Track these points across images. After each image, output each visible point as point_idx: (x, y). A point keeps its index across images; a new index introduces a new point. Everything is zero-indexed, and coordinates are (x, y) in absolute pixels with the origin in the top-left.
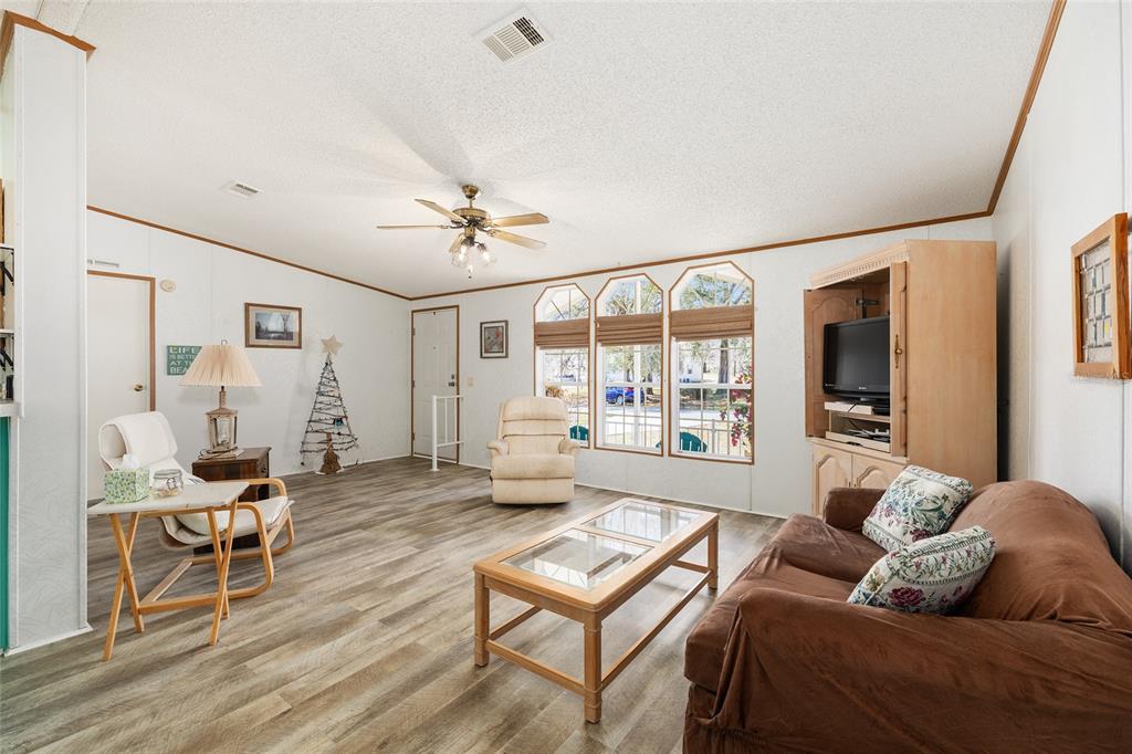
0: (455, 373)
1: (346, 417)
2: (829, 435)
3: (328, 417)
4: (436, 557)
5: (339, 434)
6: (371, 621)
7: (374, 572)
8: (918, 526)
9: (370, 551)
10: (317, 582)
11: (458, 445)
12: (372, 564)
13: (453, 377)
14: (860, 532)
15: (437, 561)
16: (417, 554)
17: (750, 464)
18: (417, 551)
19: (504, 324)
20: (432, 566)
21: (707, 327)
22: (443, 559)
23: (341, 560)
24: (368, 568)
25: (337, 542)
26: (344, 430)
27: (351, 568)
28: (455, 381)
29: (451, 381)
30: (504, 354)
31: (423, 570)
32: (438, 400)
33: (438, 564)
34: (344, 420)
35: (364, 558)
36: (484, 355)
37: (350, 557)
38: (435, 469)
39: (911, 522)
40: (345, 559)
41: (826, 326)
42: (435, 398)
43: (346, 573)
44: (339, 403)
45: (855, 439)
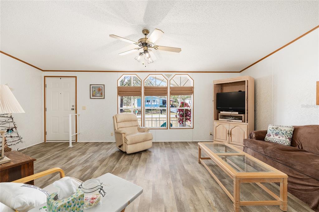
0: (74, 104)
1: (15, 128)
2: (219, 119)
3: (4, 128)
5: (11, 137)
8: (289, 137)
11: (76, 135)
13: (73, 106)
14: (264, 140)
17: (192, 128)
19: (103, 86)
21: (181, 92)
26: (14, 134)
28: (74, 108)
29: (72, 108)
30: (103, 97)
32: (71, 116)
34: (14, 129)
36: (92, 97)
38: (71, 146)
39: (286, 136)
41: (217, 93)
42: (71, 115)
44: (11, 120)
45: (230, 120)
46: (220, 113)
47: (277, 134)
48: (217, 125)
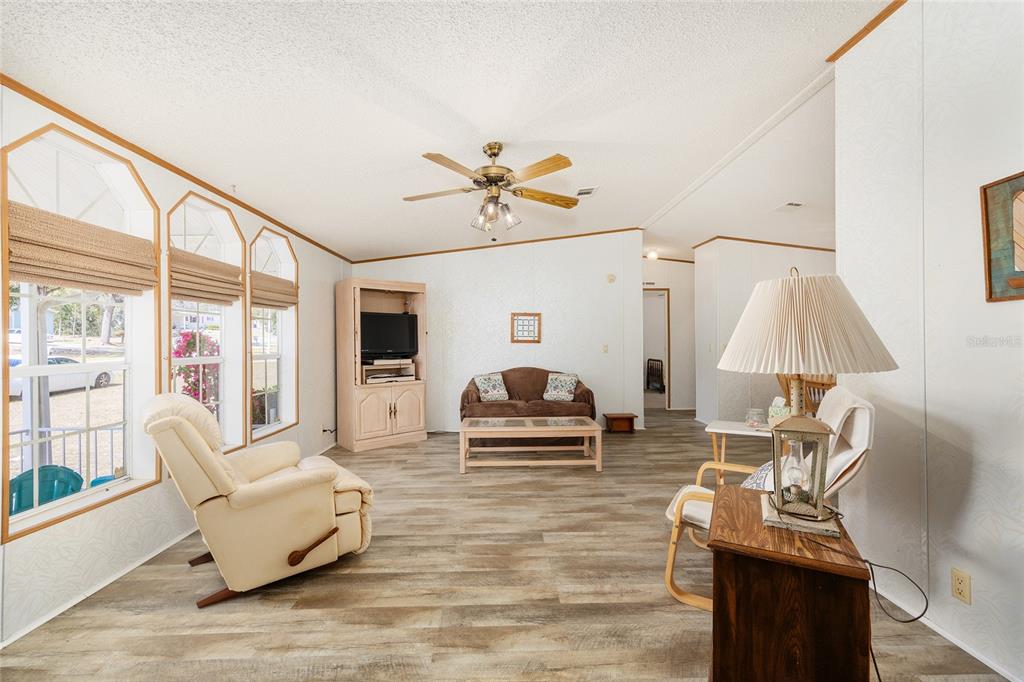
4: (545, 521)
7: (602, 528)
9: (584, 554)
10: (652, 537)
12: (595, 536)
15: (547, 518)
16: (548, 531)
18: (545, 534)
20: (558, 515)
22: (542, 517)
23: (619, 553)
24: (604, 533)
25: (607, 588)
27: (618, 539)
33: (551, 515)
35: (597, 546)
37: (609, 553)
40: (614, 553)
43: (624, 536)
45: (390, 379)
46: (372, 364)
47: (494, 387)
48: (364, 396)
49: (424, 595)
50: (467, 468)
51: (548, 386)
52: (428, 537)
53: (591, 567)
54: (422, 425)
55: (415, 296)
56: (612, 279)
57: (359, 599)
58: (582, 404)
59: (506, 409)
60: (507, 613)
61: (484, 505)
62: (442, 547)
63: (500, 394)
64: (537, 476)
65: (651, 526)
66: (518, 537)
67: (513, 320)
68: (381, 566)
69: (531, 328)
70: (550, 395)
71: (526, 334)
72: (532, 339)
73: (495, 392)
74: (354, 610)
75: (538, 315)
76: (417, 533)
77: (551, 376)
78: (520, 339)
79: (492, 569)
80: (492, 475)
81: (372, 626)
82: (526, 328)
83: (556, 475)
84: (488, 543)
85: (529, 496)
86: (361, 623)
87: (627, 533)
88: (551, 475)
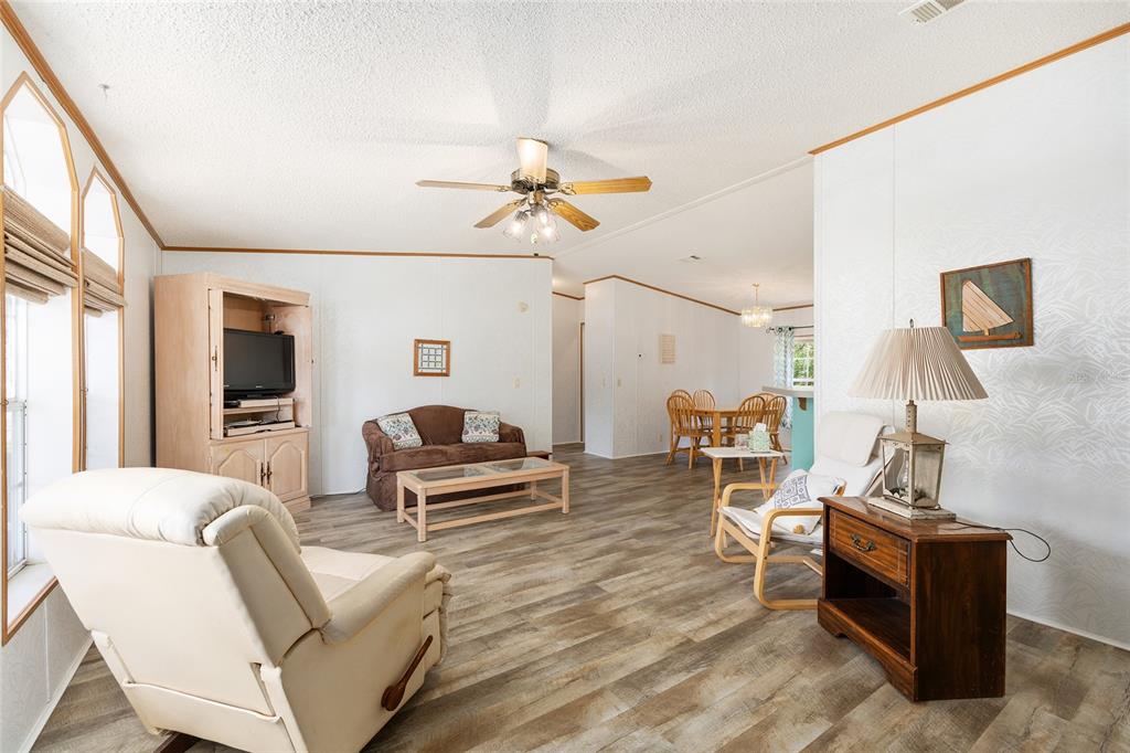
2: (232, 432)
4: (580, 572)
6: (623, 534)
7: (638, 566)
9: (656, 593)
12: (643, 575)
15: (579, 568)
16: (598, 581)
18: (599, 584)
20: (585, 563)
22: (574, 569)
23: (681, 584)
24: (646, 570)
25: (711, 616)
27: (664, 572)
31: (592, 561)
33: (579, 565)
35: (657, 583)
37: (674, 586)
43: (665, 568)
45: (262, 428)
46: (236, 406)
47: (406, 431)
48: (226, 455)
49: (568, 683)
50: (428, 533)
51: (466, 427)
52: (485, 622)
53: (678, 602)
54: (303, 489)
55: (290, 309)
56: (524, 308)
57: (501, 720)
58: (515, 444)
59: (435, 457)
60: (670, 668)
61: (494, 572)
62: (516, 628)
63: (411, 439)
64: (513, 528)
65: (673, 554)
66: (579, 595)
67: (416, 348)
68: (474, 673)
69: (438, 359)
70: (471, 436)
71: (432, 365)
72: (439, 371)
73: (408, 437)
74: (513, 732)
75: (447, 343)
76: (464, 622)
77: (467, 415)
78: (424, 371)
79: (600, 633)
80: (462, 536)
81: (561, 739)
82: (432, 358)
83: (530, 524)
84: (556, 609)
85: (533, 551)
86: (544, 742)
87: (664, 565)
88: (525, 524)
